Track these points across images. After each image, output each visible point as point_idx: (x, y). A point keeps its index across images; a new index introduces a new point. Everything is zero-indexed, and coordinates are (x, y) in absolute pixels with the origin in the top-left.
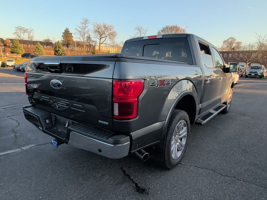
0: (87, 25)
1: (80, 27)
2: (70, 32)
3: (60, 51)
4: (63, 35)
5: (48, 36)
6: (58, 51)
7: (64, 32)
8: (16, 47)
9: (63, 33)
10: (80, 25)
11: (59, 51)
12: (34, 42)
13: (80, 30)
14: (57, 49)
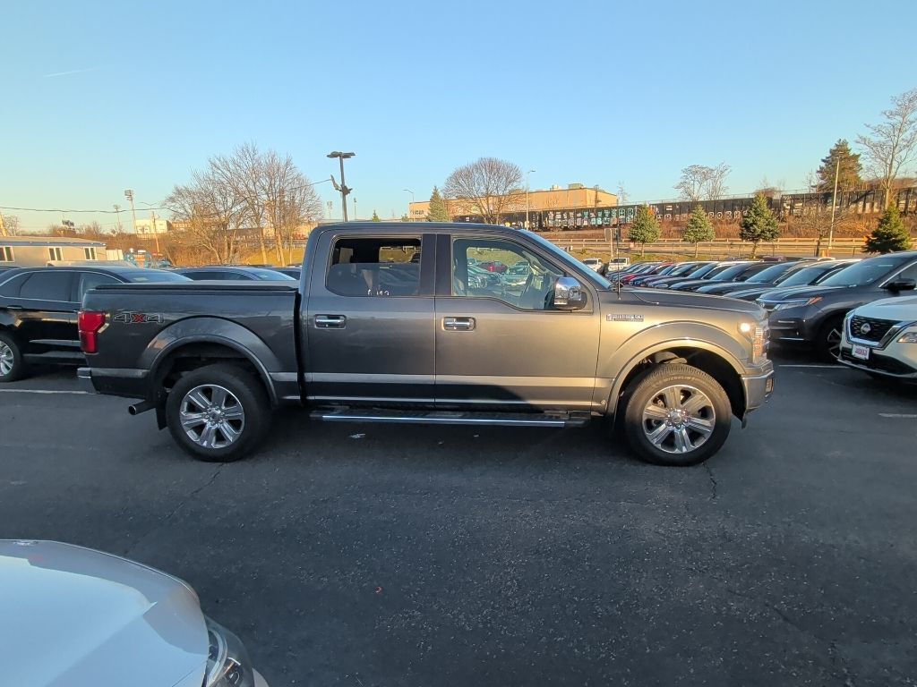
0: (911, 117)
1: (878, 130)
2: (851, 153)
3: (758, 223)
4: (821, 168)
5: (766, 179)
6: (751, 225)
7: (829, 155)
8: (643, 225)
9: (823, 161)
10: (883, 121)
11: (755, 224)
12: (725, 202)
13: (876, 139)
14: (750, 221)
